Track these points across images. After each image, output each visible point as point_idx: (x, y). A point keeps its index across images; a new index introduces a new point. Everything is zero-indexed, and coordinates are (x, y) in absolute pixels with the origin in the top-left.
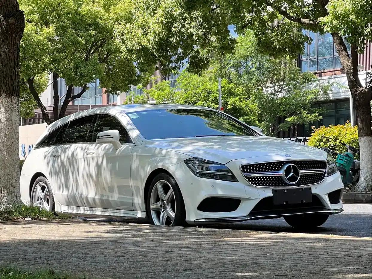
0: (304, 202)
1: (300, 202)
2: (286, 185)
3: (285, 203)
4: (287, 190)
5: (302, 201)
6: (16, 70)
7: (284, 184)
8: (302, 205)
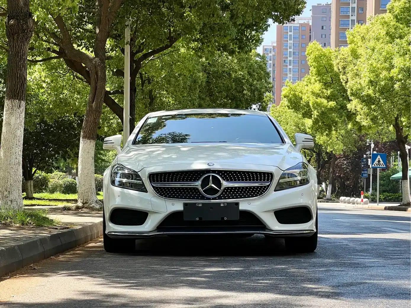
0: (225, 219)
1: (220, 220)
2: (203, 198)
3: (197, 219)
4: (203, 204)
5: (223, 218)
6: (18, 73)
7: (200, 197)
8: (222, 221)
